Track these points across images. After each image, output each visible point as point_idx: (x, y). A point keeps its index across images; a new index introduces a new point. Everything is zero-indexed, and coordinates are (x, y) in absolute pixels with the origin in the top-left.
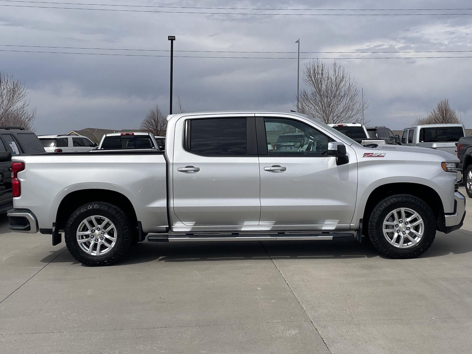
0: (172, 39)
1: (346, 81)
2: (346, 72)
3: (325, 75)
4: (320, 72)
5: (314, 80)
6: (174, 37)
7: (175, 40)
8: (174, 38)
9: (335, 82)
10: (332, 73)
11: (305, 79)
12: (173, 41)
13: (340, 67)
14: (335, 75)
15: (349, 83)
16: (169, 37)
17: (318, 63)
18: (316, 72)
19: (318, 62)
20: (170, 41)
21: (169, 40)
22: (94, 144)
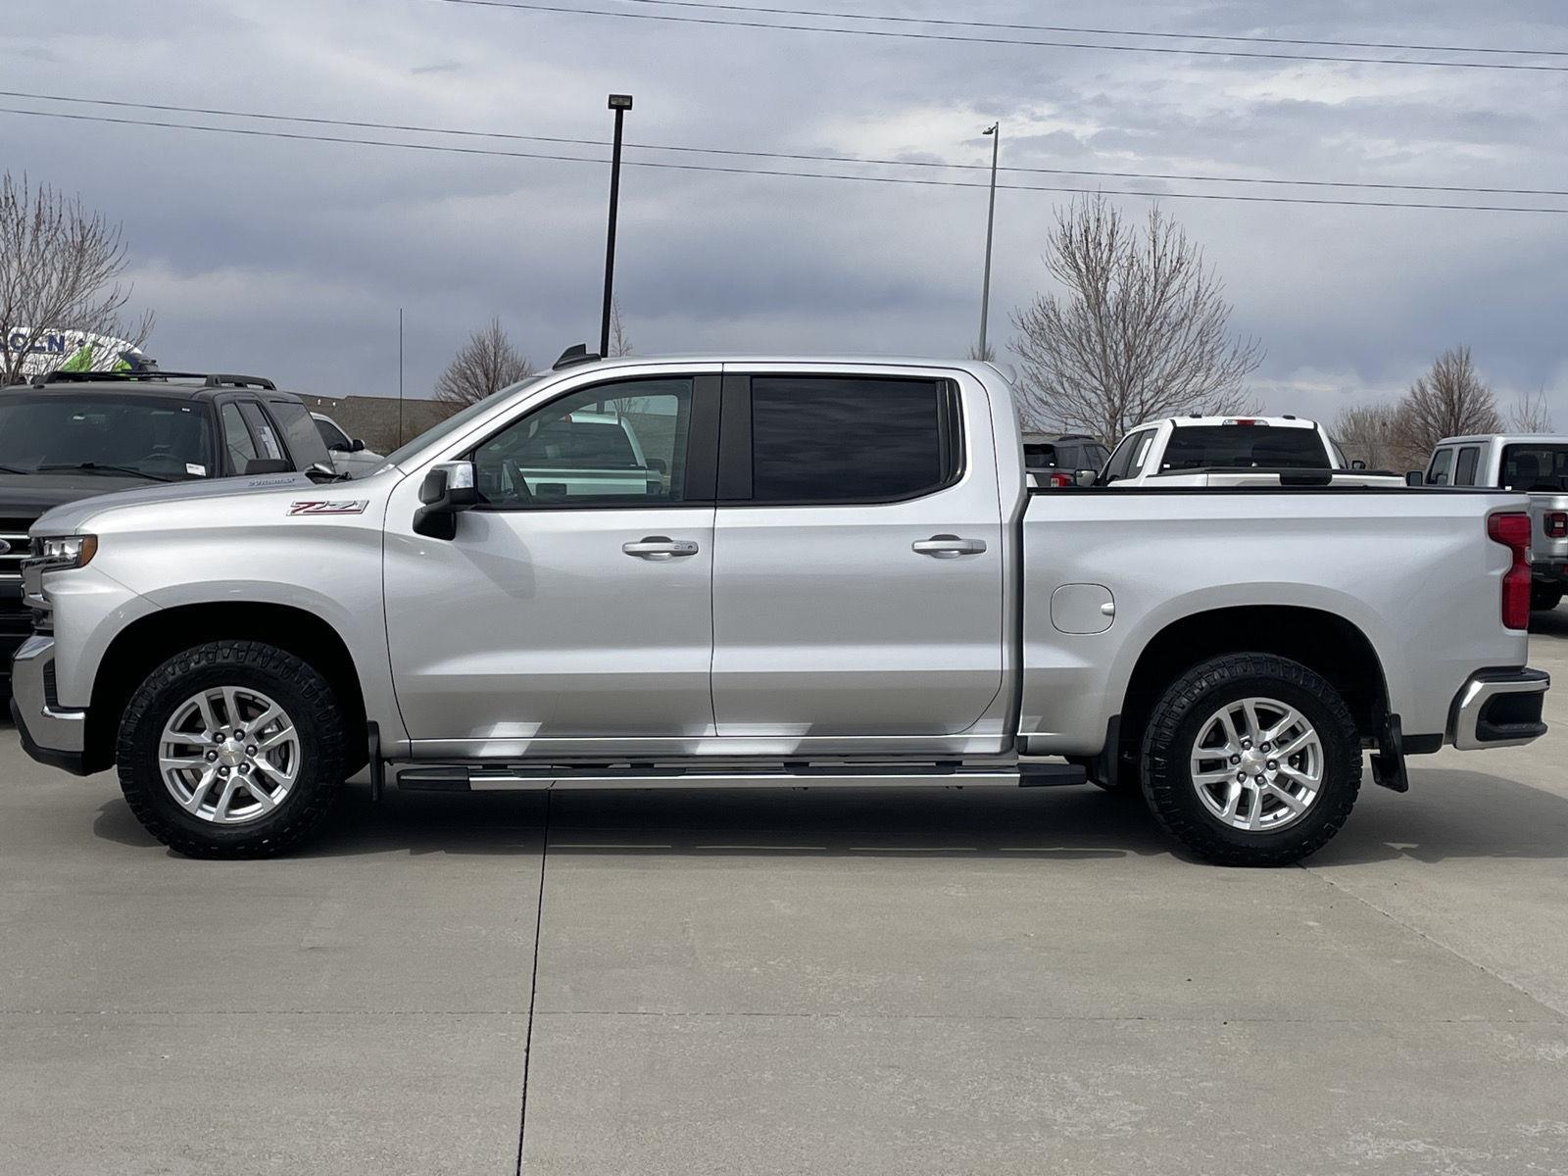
0: (620, 104)
1: (1189, 274)
2: (1189, 243)
3: (1122, 249)
4: (1105, 241)
5: (1083, 267)
6: (631, 98)
7: (629, 107)
8: (628, 104)
9: (1153, 276)
10: (1144, 244)
11: (1052, 261)
12: (625, 111)
13: (1172, 225)
14: (1152, 254)
15: (1199, 282)
16: (611, 97)
17: (1099, 210)
18: (1090, 240)
19: (1101, 207)
20: (615, 111)
21: (611, 106)
22: (351, 442)
